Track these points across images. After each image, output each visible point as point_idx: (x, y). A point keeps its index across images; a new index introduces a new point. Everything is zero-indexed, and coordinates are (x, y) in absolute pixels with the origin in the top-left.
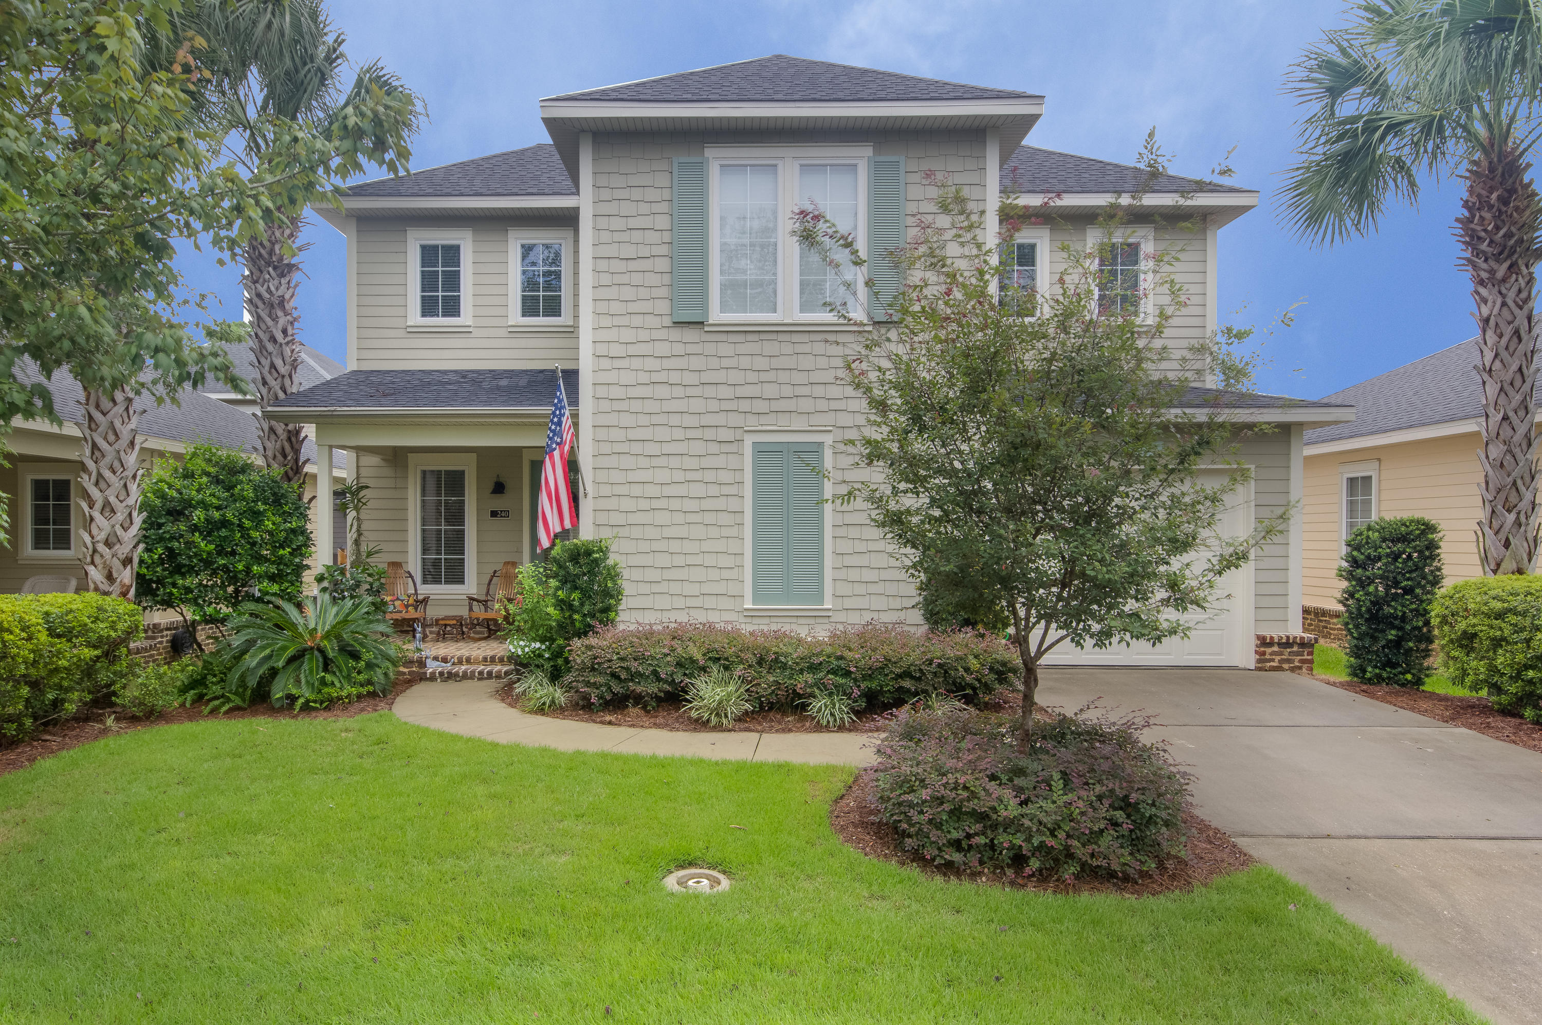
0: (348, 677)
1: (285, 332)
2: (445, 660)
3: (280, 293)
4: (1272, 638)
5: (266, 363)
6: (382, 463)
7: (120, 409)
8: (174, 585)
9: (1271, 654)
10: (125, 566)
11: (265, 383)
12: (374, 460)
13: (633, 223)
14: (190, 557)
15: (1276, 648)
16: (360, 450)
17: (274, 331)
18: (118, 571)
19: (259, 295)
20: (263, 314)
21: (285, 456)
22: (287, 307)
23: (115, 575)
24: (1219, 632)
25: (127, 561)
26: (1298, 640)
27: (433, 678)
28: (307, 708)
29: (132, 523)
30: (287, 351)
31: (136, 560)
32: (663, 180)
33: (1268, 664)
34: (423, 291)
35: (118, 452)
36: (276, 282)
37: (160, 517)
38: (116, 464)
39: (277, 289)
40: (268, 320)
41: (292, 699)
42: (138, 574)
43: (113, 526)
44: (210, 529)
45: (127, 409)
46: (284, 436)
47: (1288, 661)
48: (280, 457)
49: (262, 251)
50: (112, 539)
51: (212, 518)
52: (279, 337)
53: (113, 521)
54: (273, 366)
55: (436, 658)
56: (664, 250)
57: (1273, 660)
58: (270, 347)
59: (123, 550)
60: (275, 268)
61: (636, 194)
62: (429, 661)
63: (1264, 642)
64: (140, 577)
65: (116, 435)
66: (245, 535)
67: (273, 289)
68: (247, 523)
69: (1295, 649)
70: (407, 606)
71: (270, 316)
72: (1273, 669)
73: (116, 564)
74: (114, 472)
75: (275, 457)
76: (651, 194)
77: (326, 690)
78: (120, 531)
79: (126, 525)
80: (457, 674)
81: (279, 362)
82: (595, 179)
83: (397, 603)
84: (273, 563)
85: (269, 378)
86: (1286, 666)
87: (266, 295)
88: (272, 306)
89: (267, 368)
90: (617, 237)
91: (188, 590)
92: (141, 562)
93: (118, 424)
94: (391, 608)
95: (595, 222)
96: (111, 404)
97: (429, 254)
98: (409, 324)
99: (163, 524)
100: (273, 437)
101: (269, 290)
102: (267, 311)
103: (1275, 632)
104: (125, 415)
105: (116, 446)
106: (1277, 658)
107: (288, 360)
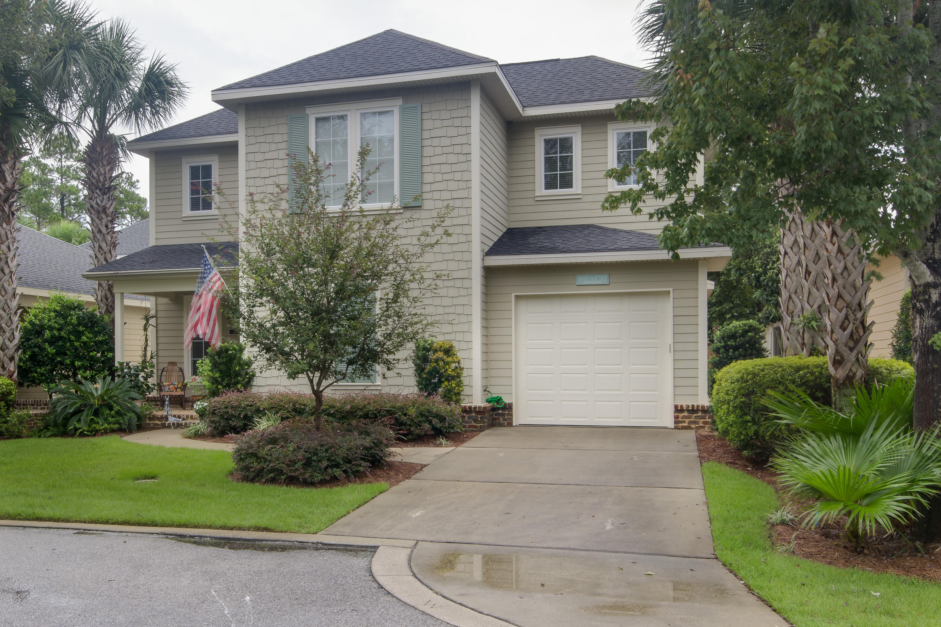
0: (106, 420)
1: (107, 226)
2: (179, 417)
3: (103, 204)
4: (682, 406)
5: (97, 245)
6: (170, 302)
7: (7, 277)
8: (36, 372)
9: (682, 418)
10: (11, 361)
11: (96, 257)
12: (165, 300)
13: (268, 156)
14: (43, 357)
15: (686, 414)
16: (156, 295)
17: (100, 226)
18: (7, 363)
19: (92, 206)
20: (94, 217)
21: (107, 300)
22: (108, 212)
23: (6, 366)
24: (655, 403)
25: (12, 359)
26: (700, 408)
27: (169, 427)
28: (82, 435)
29: (14, 338)
30: (109, 238)
31: (17, 358)
32: (284, 129)
33: (680, 425)
34: (192, 195)
35: (6, 300)
36: (101, 198)
37: (31, 335)
38: (6, 307)
39: (102, 202)
40: (97, 220)
41: (76, 429)
42: (18, 366)
43: (4, 340)
44: (53, 341)
45: (11, 277)
46: (106, 288)
47: (695, 422)
48: (104, 300)
49: (93, 181)
50: (4, 347)
51: (55, 335)
52: (104, 230)
53: (4, 337)
54: (100, 247)
55: (175, 416)
56: (284, 171)
57: (684, 422)
58: (98, 236)
59: (10, 352)
60: (100, 190)
61: (269, 138)
62: (170, 417)
63: (678, 410)
64: (19, 367)
65: (6, 291)
66: (72, 345)
67: (99, 202)
68: (72, 338)
69: (700, 414)
70: (176, 389)
71: (98, 218)
72: (684, 428)
73: (6, 360)
74: (5, 311)
75: (102, 300)
76: (278, 138)
77: (94, 425)
78: (7, 343)
79: (11, 339)
80: (181, 425)
81: (103, 245)
82: (247, 132)
83: (171, 386)
84: (87, 360)
85: (99, 255)
86: (693, 426)
87: (96, 206)
88: (98, 212)
89: (97, 249)
90: (259, 165)
91: (42, 375)
92: (20, 360)
93: (6, 285)
94: (167, 389)
95: (247, 157)
96: (3, 275)
97: (194, 172)
98: (184, 215)
99: (31, 339)
100: (101, 288)
101: (97, 203)
102: (96, 215)
103: (685, 402)
104: (10, 280)
105: (5, 297)
106: (687, 420)
107: (109, 243)
